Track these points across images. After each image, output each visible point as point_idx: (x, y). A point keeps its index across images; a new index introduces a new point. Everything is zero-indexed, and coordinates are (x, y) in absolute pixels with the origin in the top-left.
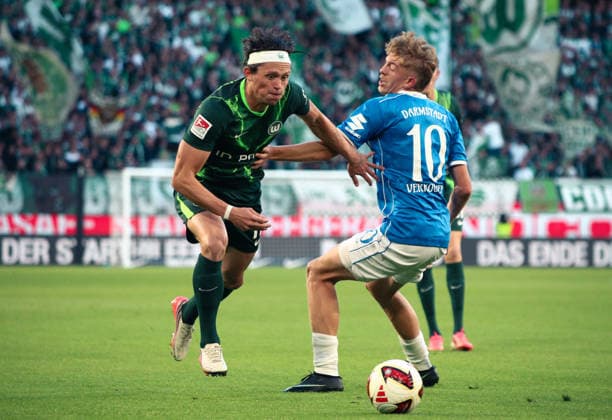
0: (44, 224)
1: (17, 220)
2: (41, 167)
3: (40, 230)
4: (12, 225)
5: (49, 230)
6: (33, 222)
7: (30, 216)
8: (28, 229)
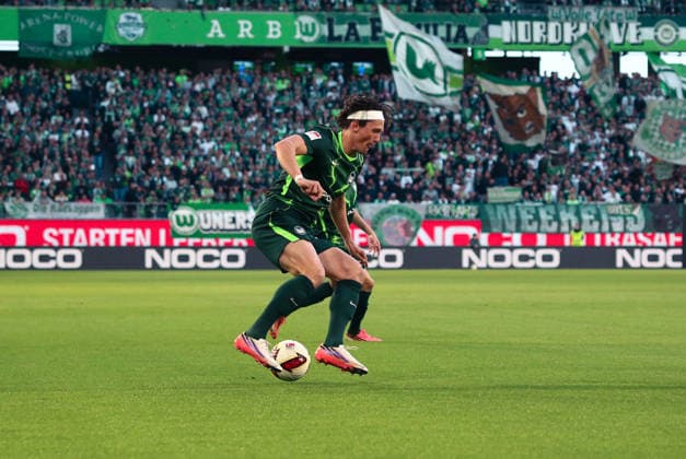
0: (660, 239)
1: (641, 237)
2: (659, 199)
3: (657, 243)
4: (638, 241)
5: (664, 243)
6: (652, 238)
7: (650, 234)
8: (649, 242)
